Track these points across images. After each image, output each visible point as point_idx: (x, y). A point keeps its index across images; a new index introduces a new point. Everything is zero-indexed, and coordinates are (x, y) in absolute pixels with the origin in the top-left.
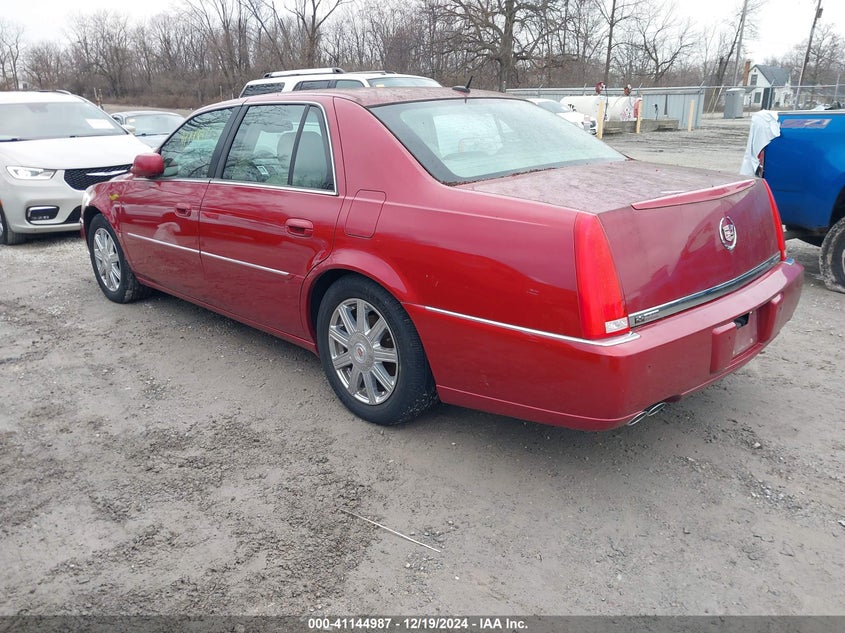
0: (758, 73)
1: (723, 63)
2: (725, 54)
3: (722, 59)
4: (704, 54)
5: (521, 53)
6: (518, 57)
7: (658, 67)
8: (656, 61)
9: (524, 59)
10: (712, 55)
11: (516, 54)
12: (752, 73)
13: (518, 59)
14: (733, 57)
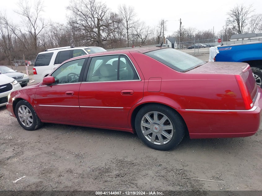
0: (167, 40)
1: (159, 38)
2: (159, 35)
3: (158, 37)
4: (153, 36)
5: (104, 39)
6: (103, 40)
7: (142, 40)
8: (142, 39)
9: (105, 41)
10: (155, 36)
11: (102, 40)
12: (166, 40)
13: (103, 41)
14: (161, 36)
